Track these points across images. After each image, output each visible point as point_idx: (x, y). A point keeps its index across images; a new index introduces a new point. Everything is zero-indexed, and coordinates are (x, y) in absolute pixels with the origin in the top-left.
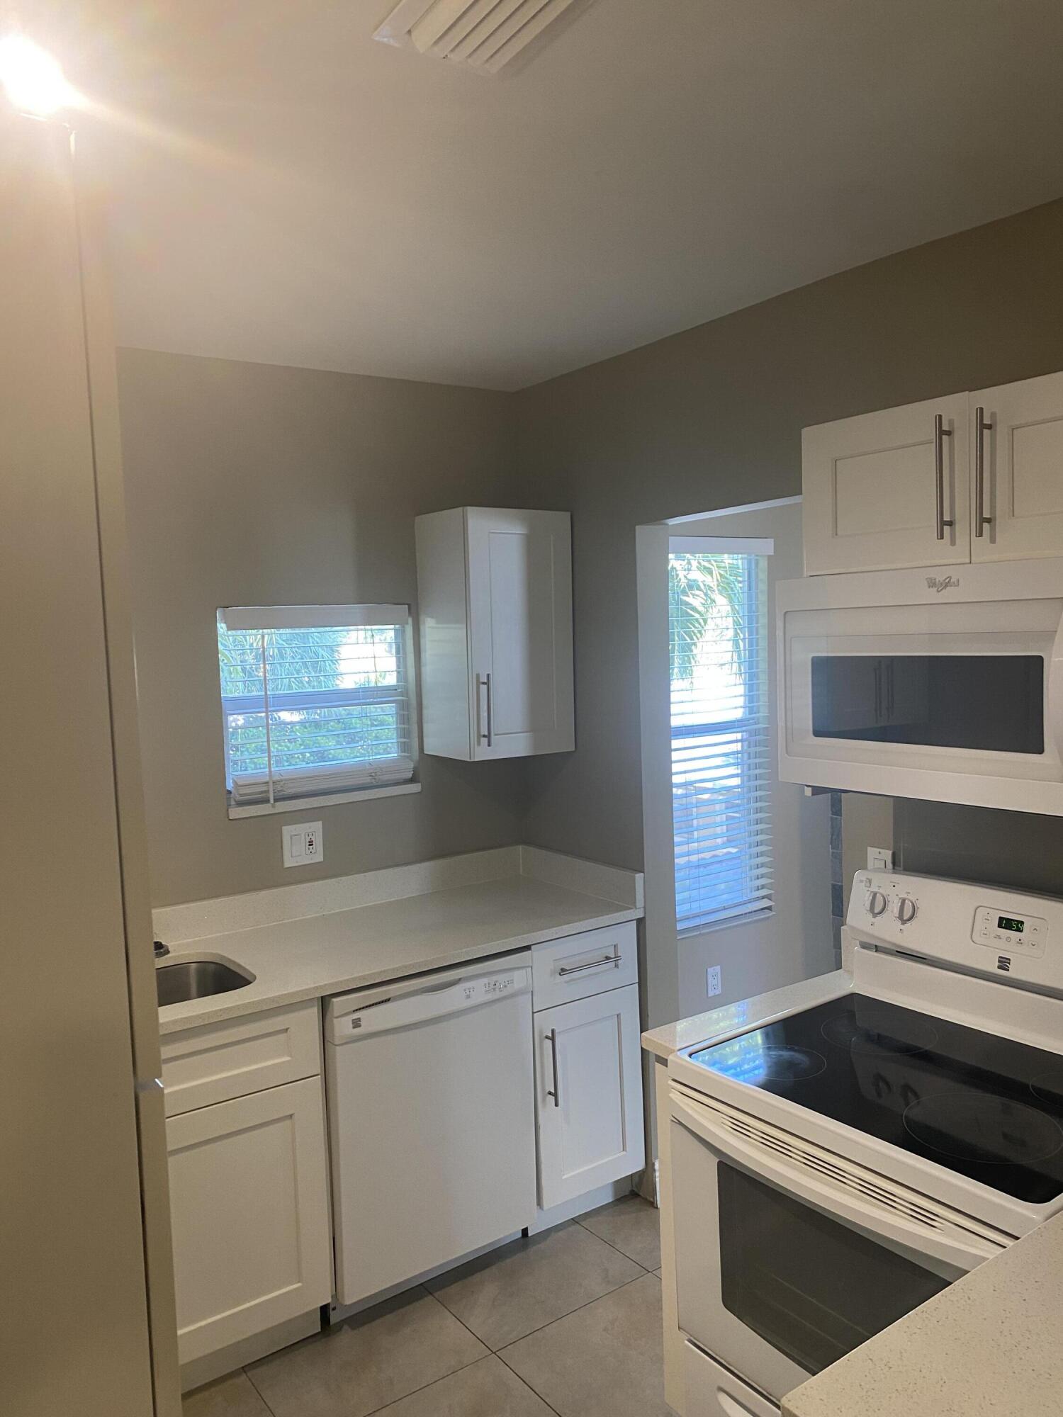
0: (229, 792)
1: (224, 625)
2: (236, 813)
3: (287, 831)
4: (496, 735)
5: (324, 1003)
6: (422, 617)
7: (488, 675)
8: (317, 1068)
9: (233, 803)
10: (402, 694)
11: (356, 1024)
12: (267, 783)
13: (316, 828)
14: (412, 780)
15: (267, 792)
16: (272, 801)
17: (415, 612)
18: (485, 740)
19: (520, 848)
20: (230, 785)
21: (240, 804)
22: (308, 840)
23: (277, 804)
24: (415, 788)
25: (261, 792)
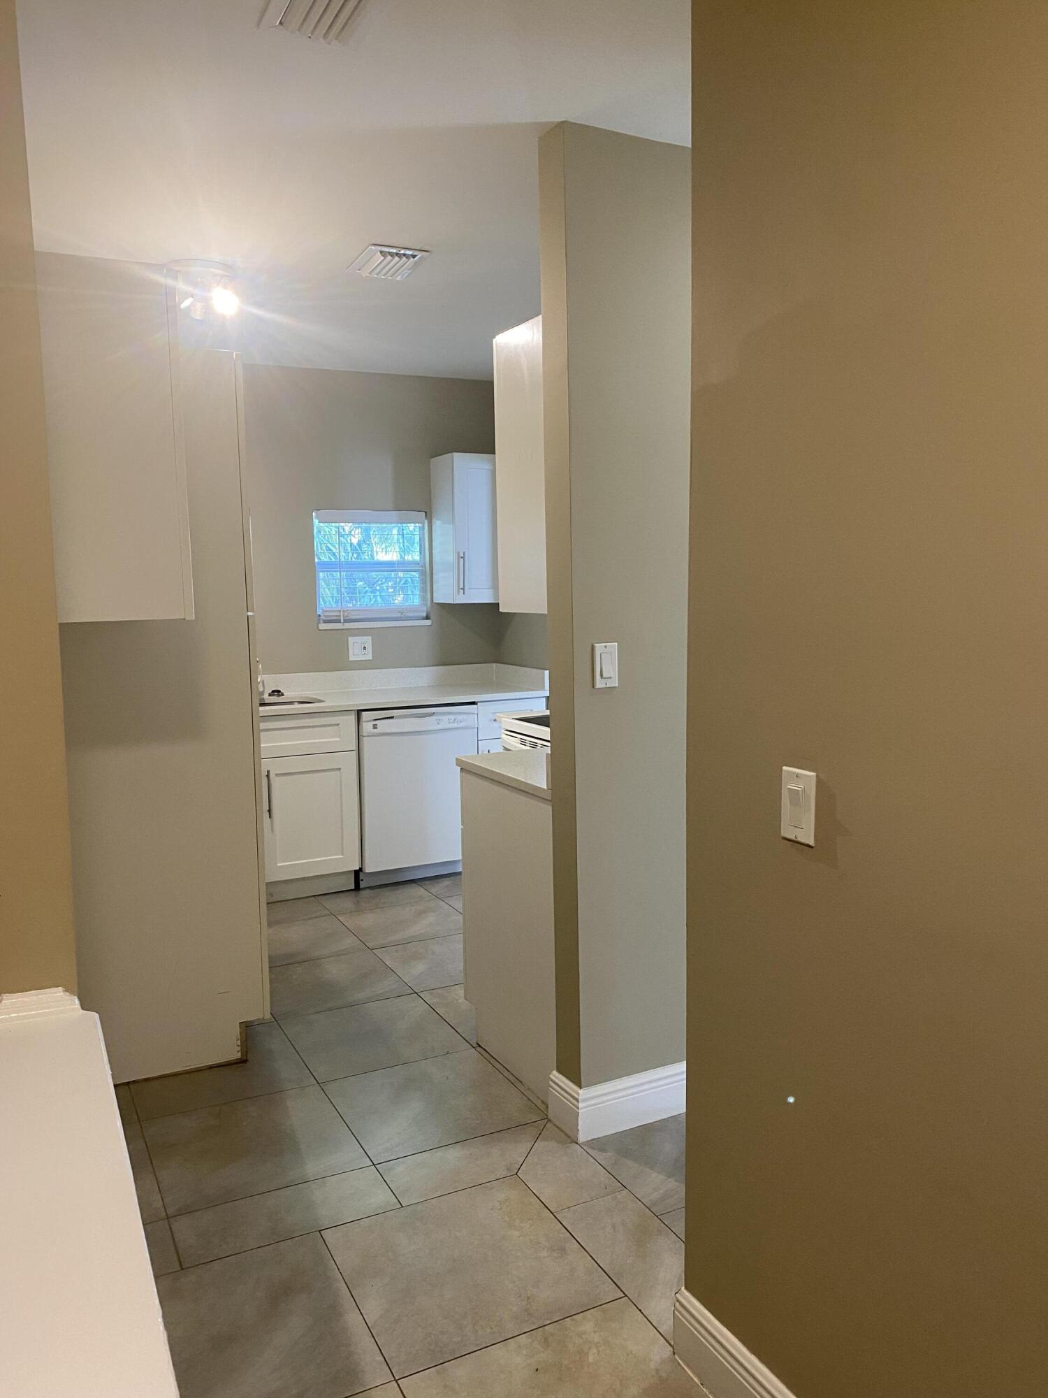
0: (320, 616)
1: (317, 521)
2: (322, 626)
3: (351, 640)
4: (470, 589)
5: (359, 712)
6: (434, 520)
7: (464, 553)
8: (354, 747)
9: (321, 621)
10: (422, 566)
11: (375, 727)
12: (340, 611)
13: (368, 640)
14: (427, 618)
15: (340, 616)
16: (342, 621)
17: (429, 515)
18: (462, 591)
19: (494, 665)
20: (319, 612)
21: (325, 622)
22: (363, 646)
23: (345, 624)
24: (428, 622)
25: (337, 616)
